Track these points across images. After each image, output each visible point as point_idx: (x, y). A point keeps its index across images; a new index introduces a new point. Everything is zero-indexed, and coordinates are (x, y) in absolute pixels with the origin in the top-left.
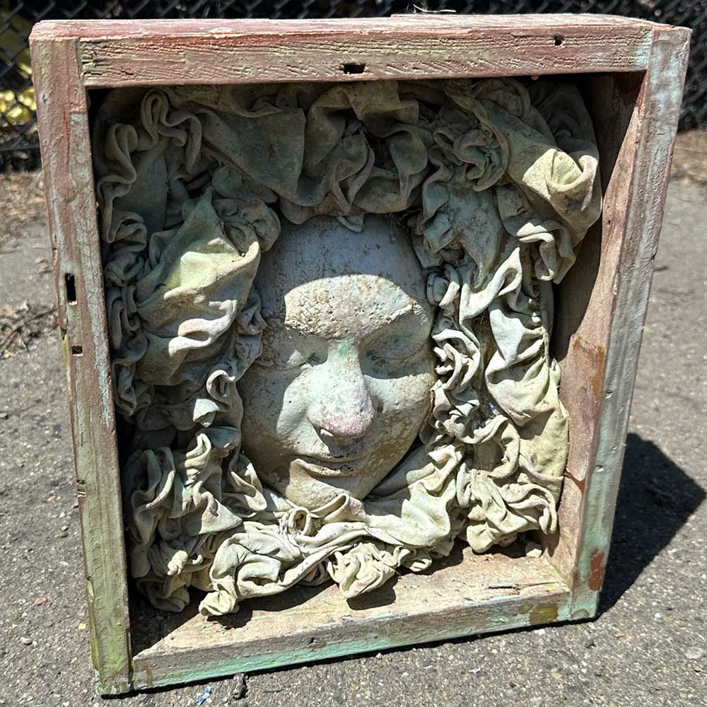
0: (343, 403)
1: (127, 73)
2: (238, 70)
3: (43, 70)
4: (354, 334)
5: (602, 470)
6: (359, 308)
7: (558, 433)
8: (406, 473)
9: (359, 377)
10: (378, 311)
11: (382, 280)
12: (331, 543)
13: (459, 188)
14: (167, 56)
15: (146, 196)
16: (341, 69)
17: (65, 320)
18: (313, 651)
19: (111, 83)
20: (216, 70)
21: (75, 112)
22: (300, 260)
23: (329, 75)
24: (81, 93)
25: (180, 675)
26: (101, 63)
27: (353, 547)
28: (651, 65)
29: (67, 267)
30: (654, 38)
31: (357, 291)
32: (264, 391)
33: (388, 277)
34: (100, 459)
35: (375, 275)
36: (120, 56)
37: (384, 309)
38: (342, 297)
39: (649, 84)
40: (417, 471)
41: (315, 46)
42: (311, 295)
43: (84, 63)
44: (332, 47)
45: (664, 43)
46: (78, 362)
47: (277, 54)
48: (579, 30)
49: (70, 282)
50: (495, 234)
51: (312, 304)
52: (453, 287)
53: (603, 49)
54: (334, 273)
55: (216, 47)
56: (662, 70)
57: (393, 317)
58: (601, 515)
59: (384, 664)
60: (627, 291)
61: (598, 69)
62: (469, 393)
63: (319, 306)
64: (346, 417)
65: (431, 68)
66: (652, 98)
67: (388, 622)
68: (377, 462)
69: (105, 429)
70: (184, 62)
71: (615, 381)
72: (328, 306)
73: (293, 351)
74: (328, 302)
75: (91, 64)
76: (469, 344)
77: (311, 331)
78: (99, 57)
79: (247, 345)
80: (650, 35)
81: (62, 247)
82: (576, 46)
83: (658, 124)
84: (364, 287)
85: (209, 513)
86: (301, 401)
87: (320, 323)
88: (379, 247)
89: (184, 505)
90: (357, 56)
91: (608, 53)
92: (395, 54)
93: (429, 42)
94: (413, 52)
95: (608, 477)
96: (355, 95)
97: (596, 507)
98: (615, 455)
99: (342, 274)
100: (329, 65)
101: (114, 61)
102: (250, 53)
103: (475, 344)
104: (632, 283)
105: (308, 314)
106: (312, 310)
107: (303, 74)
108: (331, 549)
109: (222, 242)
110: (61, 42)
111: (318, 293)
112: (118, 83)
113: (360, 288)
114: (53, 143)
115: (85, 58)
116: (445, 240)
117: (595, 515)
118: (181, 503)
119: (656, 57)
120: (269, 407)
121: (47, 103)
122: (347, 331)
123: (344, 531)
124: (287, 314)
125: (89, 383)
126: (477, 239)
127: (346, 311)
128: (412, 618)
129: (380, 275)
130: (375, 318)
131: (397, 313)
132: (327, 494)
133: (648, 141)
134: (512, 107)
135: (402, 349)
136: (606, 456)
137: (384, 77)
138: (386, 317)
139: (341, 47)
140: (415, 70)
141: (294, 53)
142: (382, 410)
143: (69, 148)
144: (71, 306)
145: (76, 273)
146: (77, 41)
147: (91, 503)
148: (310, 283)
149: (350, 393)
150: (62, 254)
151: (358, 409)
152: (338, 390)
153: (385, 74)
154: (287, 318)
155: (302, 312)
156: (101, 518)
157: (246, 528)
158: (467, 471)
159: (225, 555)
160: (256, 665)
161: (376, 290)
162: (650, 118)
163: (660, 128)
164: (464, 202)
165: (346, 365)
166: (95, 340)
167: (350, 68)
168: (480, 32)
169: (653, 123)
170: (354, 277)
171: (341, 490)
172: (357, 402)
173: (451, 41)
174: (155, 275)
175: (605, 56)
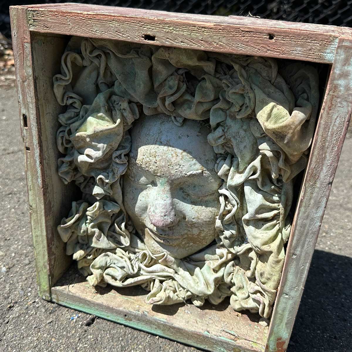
0: (156, 209)
1: (46, 27)
2: (93, 31)
3: (14, 21)
4: (168, 177)
5: (287, 296)
6: (170, 165)
7: (274, 266)
8: (205, 254)
9: (168, 199)
10: (180, 169)
11: (185, 154)
12: (154, 274)
13: (232, 115)
14: (62, 20)
15: (85, 87)
16: (143, 37)
17: (23, 134)
18: (126, 320)
19: (40, 31)
20: (83, 30)
21: (26, 42)
22: (148, 133)
23: (137, 40)
24: (28, 34)
25: (69, 304)
26: (36, 21)
27: (167, 280)
28: (336, 60)
29: (24, 111)
30: (339, 43)
31: (171, 156)
32: (131, 191)
33: (189, 153)
34: (37, 199)
35: (182, 150)
36: (43, 18)
37: (184, 168)
38: (162, 157)
39: (334, 73)
40: (210, 256)
41: (130, 23)
42: (148, 151)
43: (29, 20)
44: (138, 25)
45: (346, 48)
46: (28, 154)
47: (111, 25)
48: (285, 32)
49: (25, 118)
50: (250, 144)
51: (148, 156)
52: (225, 167)
53: (302, 46)
54: (161, 144)
55: (84, 18)
56: (344, 65)
57: (188, 174)
58: (285, 321)
59: (157, 342)
60: (310, 199)
61: (297, 58)
62: (231, 226)
63: (151, 158)
64: (156, 216)
65: (191, 43)
66: (336, 82)
67: (162, 324)
68: (188, 243)
69: (39, 186)
70: (69, 24)
71: (299, 249)
72: (155, 159)
73: (142, 177)
74: (155, 157)
75: (32, 21)
76: (232, 200)
77: (147, 169)
78: (36, 18)
79: (116, 167)
80: (337, 40)
81: (22, 102)
82: (282, 42)
83: (339, 100)
84: (175, 154)
85: (95, 239)
86: (145, 201)
87: (151, 167)
88: (188, 136)
89: (82, 231)
90: (151, 31)
91: (305, 49)
92: (171, 33)
93: (191, 28)
94: (182, 33)
95: (291, 302)
96: (169, 54)
97: (282, 315)
98: (296, 291)
99: (165, 145)
100: (136, 34)
101: (41, 20)
102: (99, 23)
103: (236, 201)
104: (314, 195)
105: (146, 161)
106: (148, 159)
107: (123, 37)
108: (154, 276)
109: (104, 115)
110: (20, 9)
111: (152, 151)
112: (42, 31)
113: (172, 155)
114: (18, 55)
115: (30, 18)
116: (219, 141)
117: (281, 320)
118: (81, 229)
119: (340, 56)
120: (132, 199)
121: (16, 36)
122: (163, 174)
123: (163, 271)
124: (138, 158)
125: (33, 165)
126: (238, 144)
127: (164, 164)
128: (174, 328)
129: (184, 151)
130: (178, 172)
131: (191, 173)
132: (158, 250)
133: (330, 110)
134: (264, 74)
135: (197, 192)
136: (291, 290)
137: (165, 45)
138: (184, 172)
139: (143, 25)
140: (182, 43)
141: (119, 26)
142: (185, 219)
143: (24, 58)
144: (25, 129)
145: (27, 114)
146: (26, 10)
147: (34, 216)
148: (149, 146)
149: (161, 205)
150: (22, 105)
151: (163, 214)
152: (157, 202)
153: (166, 43)
154: (137, 160)
155: (143, 159)
156: (38, 224)
157: (117, 251)
158: (233, 266)
159: (100, 260)
160: (101, 314)
161: (181, 157)
162: (333, 95)
163: (340, 102)
164: (234, 123)
165: (163, 191)
166: (35, 146)
167: (148, 37)
168: (221, 26)
169: (335, 98)
170: (170, 148)
171: (165, 250)
172: (163, 211)
173: (203, 29)
174: (77, 124)
175: (303, 50)
